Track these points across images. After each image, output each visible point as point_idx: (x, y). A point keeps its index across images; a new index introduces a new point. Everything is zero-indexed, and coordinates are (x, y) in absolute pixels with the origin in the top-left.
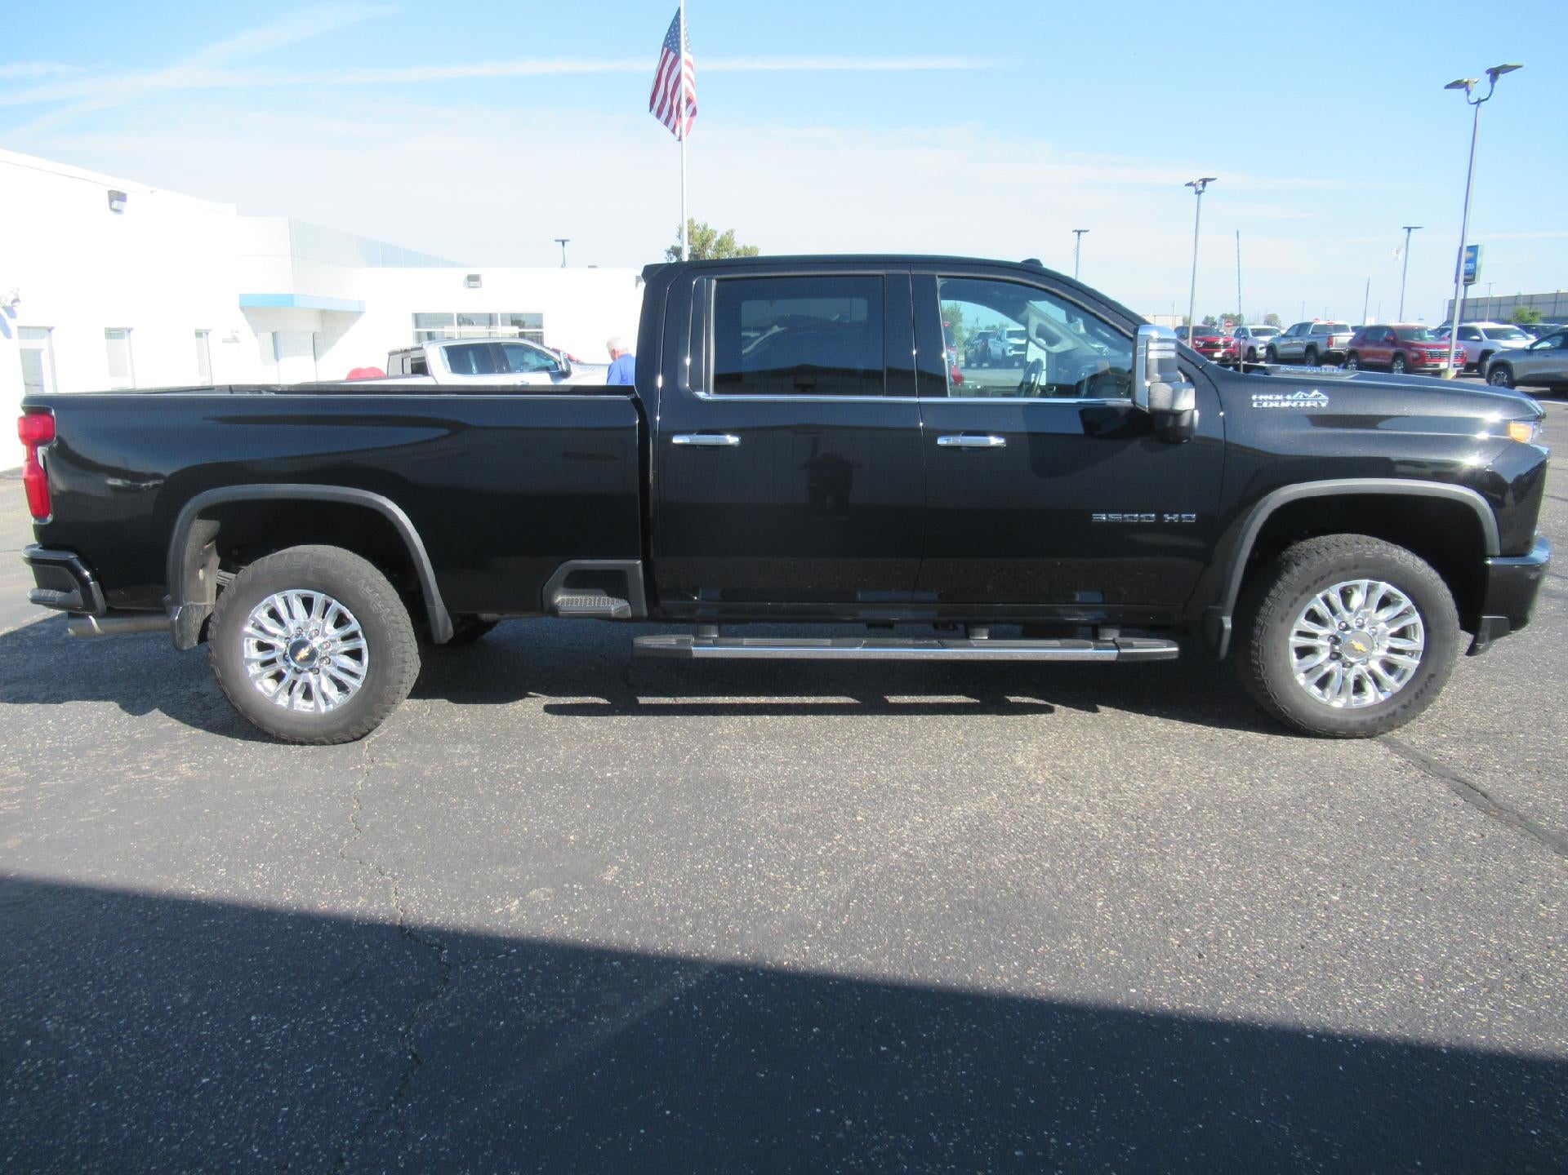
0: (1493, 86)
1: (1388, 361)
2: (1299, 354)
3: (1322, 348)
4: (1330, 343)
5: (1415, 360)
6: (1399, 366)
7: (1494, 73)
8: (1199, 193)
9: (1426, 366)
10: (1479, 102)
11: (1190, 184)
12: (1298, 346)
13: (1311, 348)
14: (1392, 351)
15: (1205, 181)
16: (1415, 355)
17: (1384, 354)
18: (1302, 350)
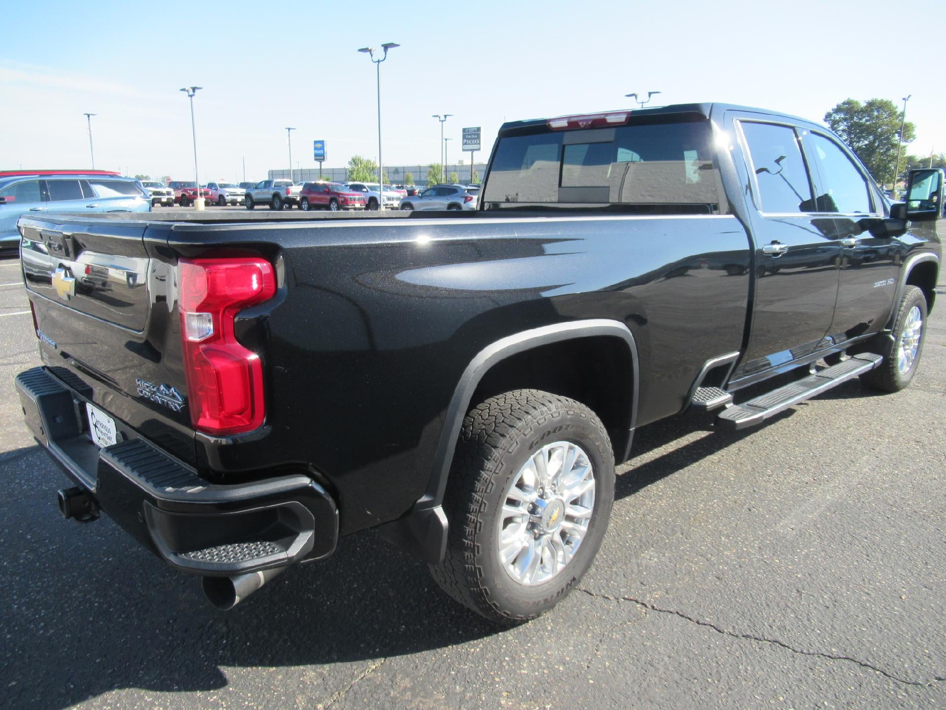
0: (386, 54)
1: (328, 203)
2: (268, 199)
3: (283, 195)
4: (288, 192)
5: (342, 202)
6: (334, 205)
7: (386, 47)
8: (191, 96)
9: (349, 205)
10: (379, 61)
11: (184, 90)
12: (268, 194)
13: (276, 195)
14: (328, 197)
15: (194, 89)
16: (342, 199)
17: (325, 199)
18: (271, 196)
